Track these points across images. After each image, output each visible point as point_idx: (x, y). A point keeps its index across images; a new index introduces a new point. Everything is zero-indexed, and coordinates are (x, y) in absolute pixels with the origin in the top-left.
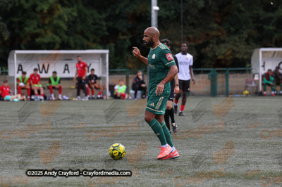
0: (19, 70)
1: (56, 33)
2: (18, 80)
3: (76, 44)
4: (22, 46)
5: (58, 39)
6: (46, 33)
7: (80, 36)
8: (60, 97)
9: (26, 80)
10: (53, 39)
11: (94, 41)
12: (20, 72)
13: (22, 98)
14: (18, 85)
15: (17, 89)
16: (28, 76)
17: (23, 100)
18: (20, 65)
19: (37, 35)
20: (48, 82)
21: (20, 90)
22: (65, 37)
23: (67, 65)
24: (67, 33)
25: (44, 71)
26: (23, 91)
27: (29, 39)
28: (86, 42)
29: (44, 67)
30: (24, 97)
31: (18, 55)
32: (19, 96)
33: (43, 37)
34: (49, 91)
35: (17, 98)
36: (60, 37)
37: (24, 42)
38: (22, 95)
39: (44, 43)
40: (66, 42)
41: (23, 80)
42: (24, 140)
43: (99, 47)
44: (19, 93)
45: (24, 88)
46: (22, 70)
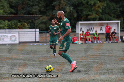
0: (81, 30)
1: (97, 14)
2: (80, 34)
3: (106, 18)
4: (82, 20)
5: (97, 16)
6: (92, 14)
7: (107, 15)
8: (98, 42)
9: (84, 35)
10: (96, 16)
11: (114, 17)
12: (81, 31)
13: (82, 42)
14: (80, 37)
15: (80, 38)
16: (84, 33)
17: (83, 43)
18: (81, 28)
19: (89, 15)
20: (93, 35)
21: (81, 39)
22: (101, 15)
23: (101, 28)
24: (102, 14)
25: (91, 31)
27: (85, 17)
28: (110, 17)
29: (91, 29)
30: (83, 42)
31: (80, 24)
32: (81, 41)
33: (91, 16)
34: (94, 39)
35: (80, 42)
36: (99, 16)
37: (83, 18)
38: (82, 41)
39: (92, 18)
40: (101, 17)
41: (83, 34)
42: (82, 61)
43: (116, 19)
44: (81, 40)
45: (83, 38)
46: (82, 30)
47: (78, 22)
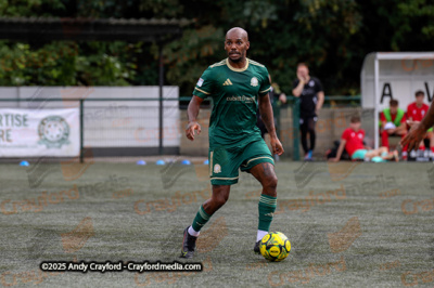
0: (384, 95)
2: (382, 116)
4: (394, 45)
9: (398, 119)
12: (387, 100)
13: (390, 156)
14: (381, 127)
15: (381, 135)
17: (393, 159)
18: (387, 85)
21: (385, 137)
26: (391, 140)
27: (407, 28)
30: (396, 153)
31: (381, 61)
32: (385, 150)
35: (380, 155)
37: (398, 34)
38: (391, 148)
41: (393, 116)
42: (392, 246)
44: (383, 143)
45: (394, 135)
46: (390, 95)
47: (369, 57)
